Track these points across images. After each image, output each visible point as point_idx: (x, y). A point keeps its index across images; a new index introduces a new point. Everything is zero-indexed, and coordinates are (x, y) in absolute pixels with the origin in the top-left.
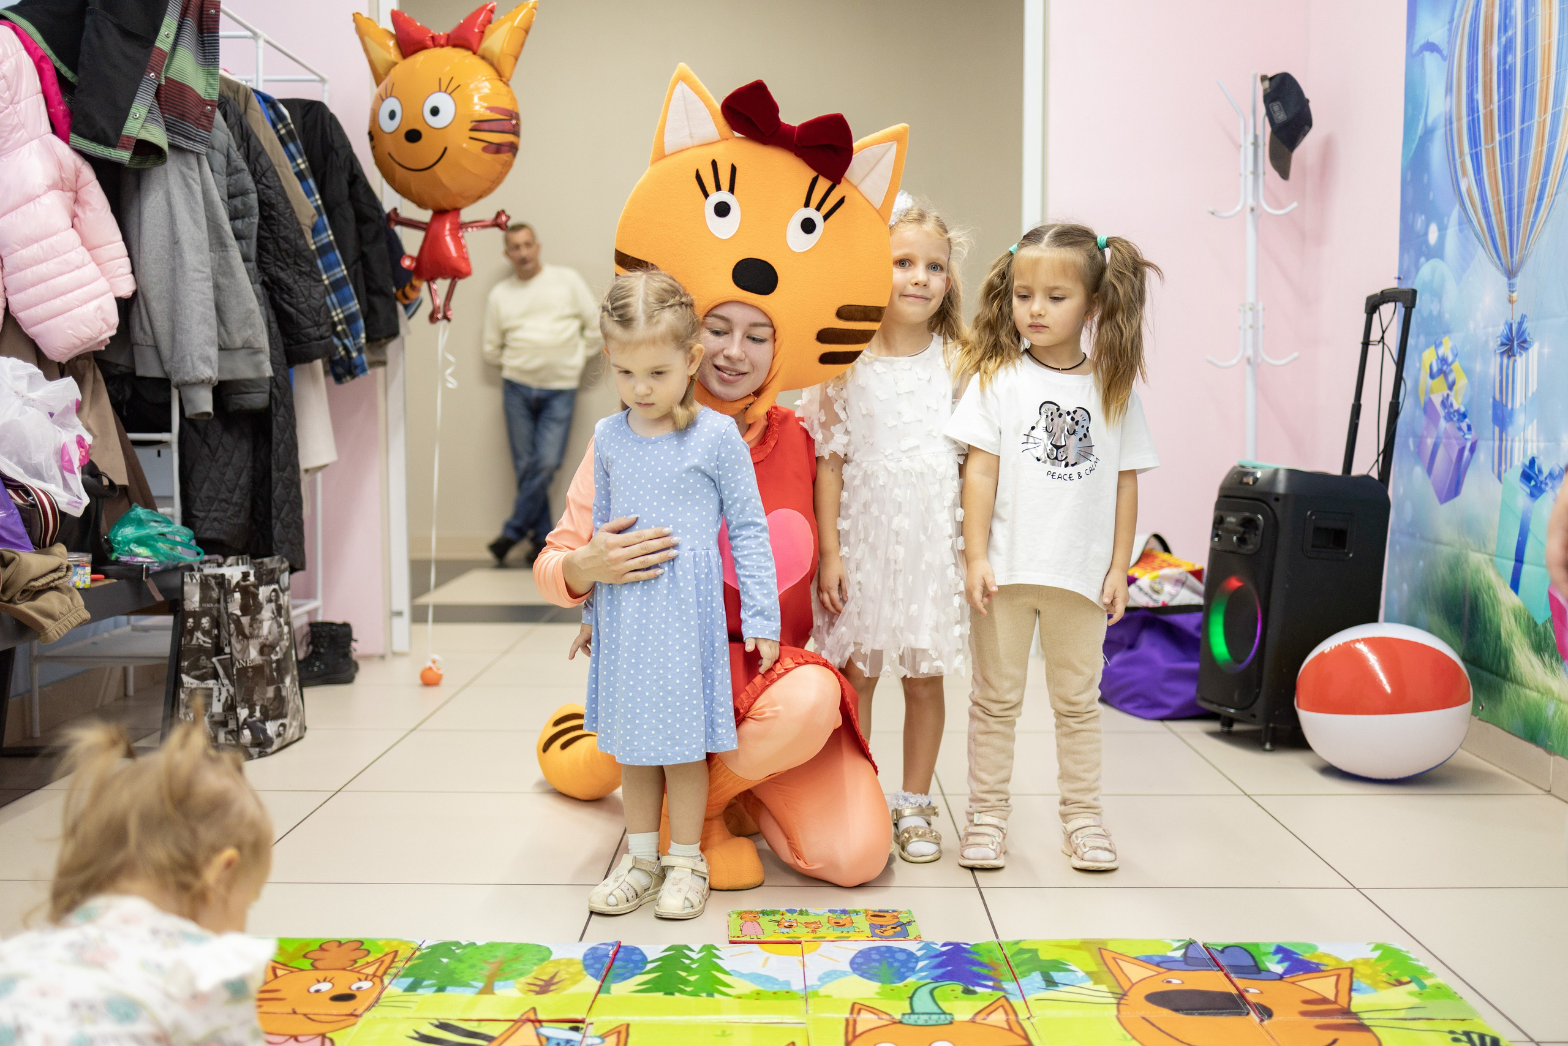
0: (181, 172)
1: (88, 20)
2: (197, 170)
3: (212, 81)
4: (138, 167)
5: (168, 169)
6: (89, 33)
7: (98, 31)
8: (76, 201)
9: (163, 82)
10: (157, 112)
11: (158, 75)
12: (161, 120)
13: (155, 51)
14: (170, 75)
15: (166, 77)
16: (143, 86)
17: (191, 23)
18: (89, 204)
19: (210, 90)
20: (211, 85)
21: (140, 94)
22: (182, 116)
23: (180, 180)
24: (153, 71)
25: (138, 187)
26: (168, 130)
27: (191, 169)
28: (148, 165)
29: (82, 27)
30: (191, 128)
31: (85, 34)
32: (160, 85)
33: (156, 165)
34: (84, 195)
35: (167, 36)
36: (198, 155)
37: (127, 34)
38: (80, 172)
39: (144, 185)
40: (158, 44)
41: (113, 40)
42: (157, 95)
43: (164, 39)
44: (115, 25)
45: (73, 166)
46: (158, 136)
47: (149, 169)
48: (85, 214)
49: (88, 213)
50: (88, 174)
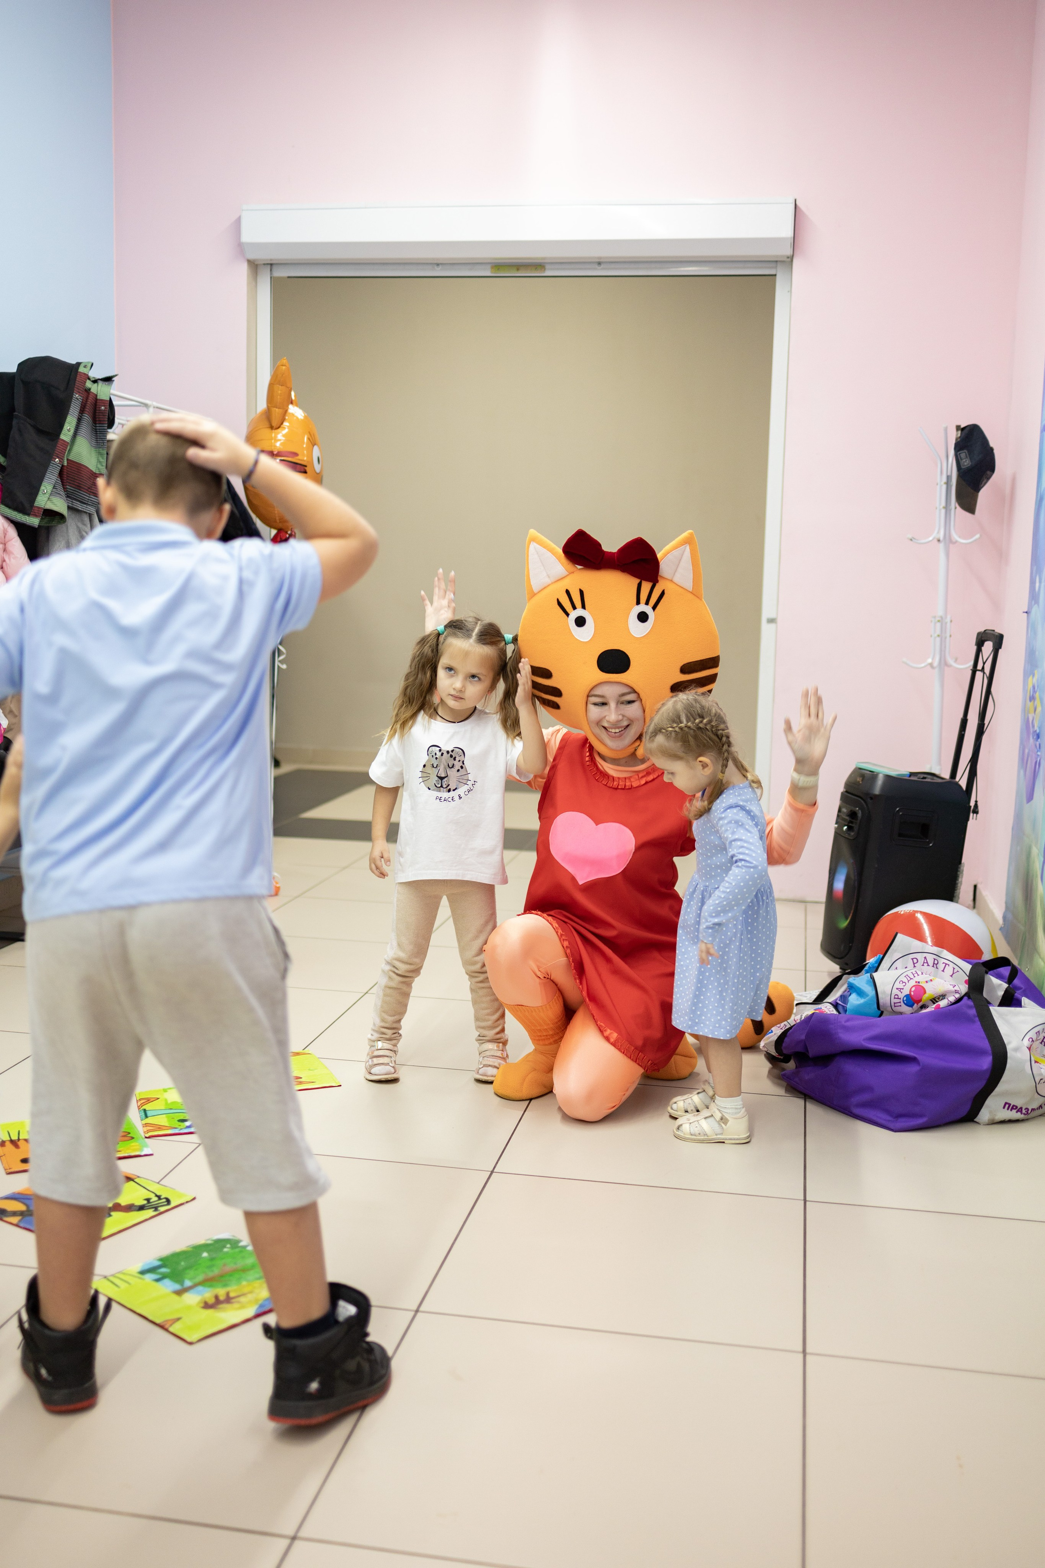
0: (78, 527)
1: (15, 422)
2: (89, 525)
3: (101, 460)
4: (48, 525)
5: (69, 525)
6: (14, 433)
7: (20, 430)
8: (5, 550)
9: (65, 464)
10: (60, 487)
11: (61, 460)
12: (63, 493)
13: (60, 443)
14: (71, 458)
15: (68, 460)
16: (50, 469)
17: (87, 418)
18: (13, 554)
19: (99, 466)
20: (100, 462)
21: (48, 475)
22: (79, 487)
23: (76, 533)
24: (58, 457)
25: (48, 538)
26: (68, 497)
27: (84, 525)
28: (54, 523)
29: (10, 427)
30: (85, 496)
31: (12, 432)
32: (63, 466)
33: (59, 523)
34: (9, 546)
35: (69, 430)
36: (90, 515)
37: (40, 432)
38: (7, 531)
39: (51, 538)
40: (62, 437)
41: (30, 435)
42: (61, 474)
43: (66, 435)
44: (31, 426)
45: (2, 528)
46: (59, 505)
47: (55, 526)
48: (9, 559)
49: (12, 560)
50: (12, 533)
